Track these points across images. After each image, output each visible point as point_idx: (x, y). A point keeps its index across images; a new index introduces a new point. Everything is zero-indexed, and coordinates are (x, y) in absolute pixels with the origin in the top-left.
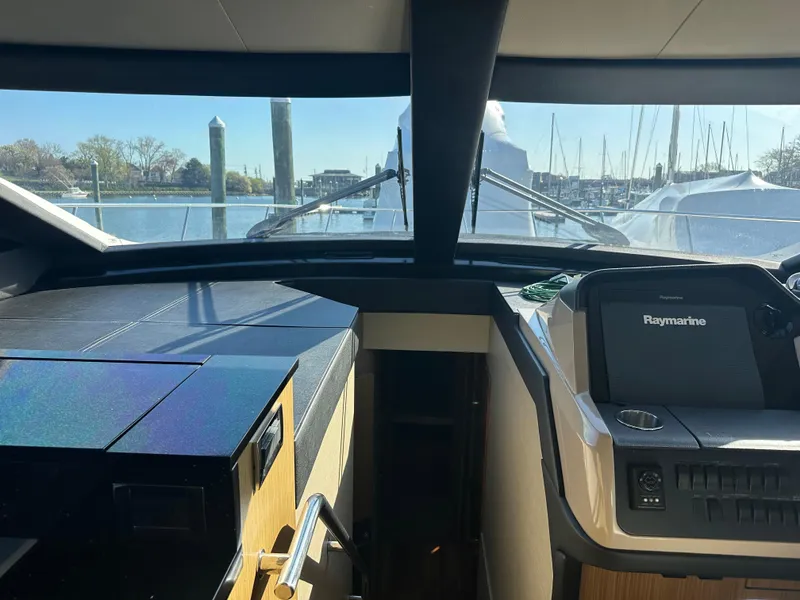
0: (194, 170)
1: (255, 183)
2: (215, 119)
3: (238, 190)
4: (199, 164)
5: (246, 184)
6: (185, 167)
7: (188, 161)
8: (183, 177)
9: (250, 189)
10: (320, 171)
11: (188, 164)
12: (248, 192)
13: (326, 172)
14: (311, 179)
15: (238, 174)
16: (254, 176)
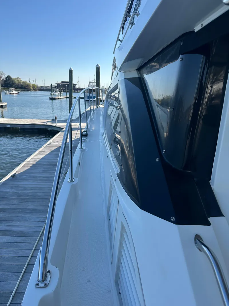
0: (9, 80)
1: (34, 86)
2: (71, 68)
3: (27, 89)
4: (11, 78)
5: (30, 86)
6: (5, 79)
7: (6, 76)
8: (4, 83)
9: (32, 88)
10: (60, 82)
11: (6, 78)
12: (31, 90)
13: (62, 82)
14: (56, 85)
15: (27, 82)
16: (33, 83)
